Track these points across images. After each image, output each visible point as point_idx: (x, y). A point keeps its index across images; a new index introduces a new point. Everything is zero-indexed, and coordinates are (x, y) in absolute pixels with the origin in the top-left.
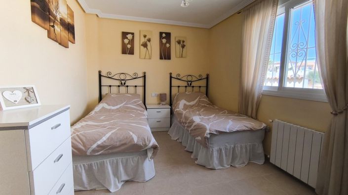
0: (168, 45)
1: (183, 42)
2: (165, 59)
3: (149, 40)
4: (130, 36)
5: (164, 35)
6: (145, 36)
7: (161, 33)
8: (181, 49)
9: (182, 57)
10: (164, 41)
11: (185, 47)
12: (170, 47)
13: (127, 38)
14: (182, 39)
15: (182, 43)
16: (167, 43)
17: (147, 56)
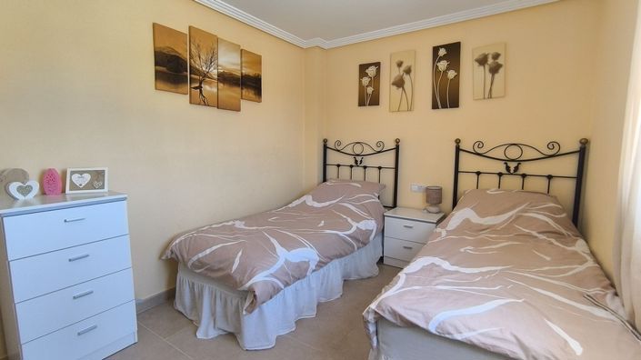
0: (451, 74)
1: (496, 56)
2: (444, 106)
3: (408, 71)
4: (371, 71)
5: (442, 52)
6: (400, 65)
7: (436, 50)
8: (489, 76)
9: (490, 97)
10: (443, 65)
11: (501, 70)
12: (457, 77)
13: (366, 75)
14: (491, 51)
15: (490, 61)
16: (448, 68)
17: (404, 106)
